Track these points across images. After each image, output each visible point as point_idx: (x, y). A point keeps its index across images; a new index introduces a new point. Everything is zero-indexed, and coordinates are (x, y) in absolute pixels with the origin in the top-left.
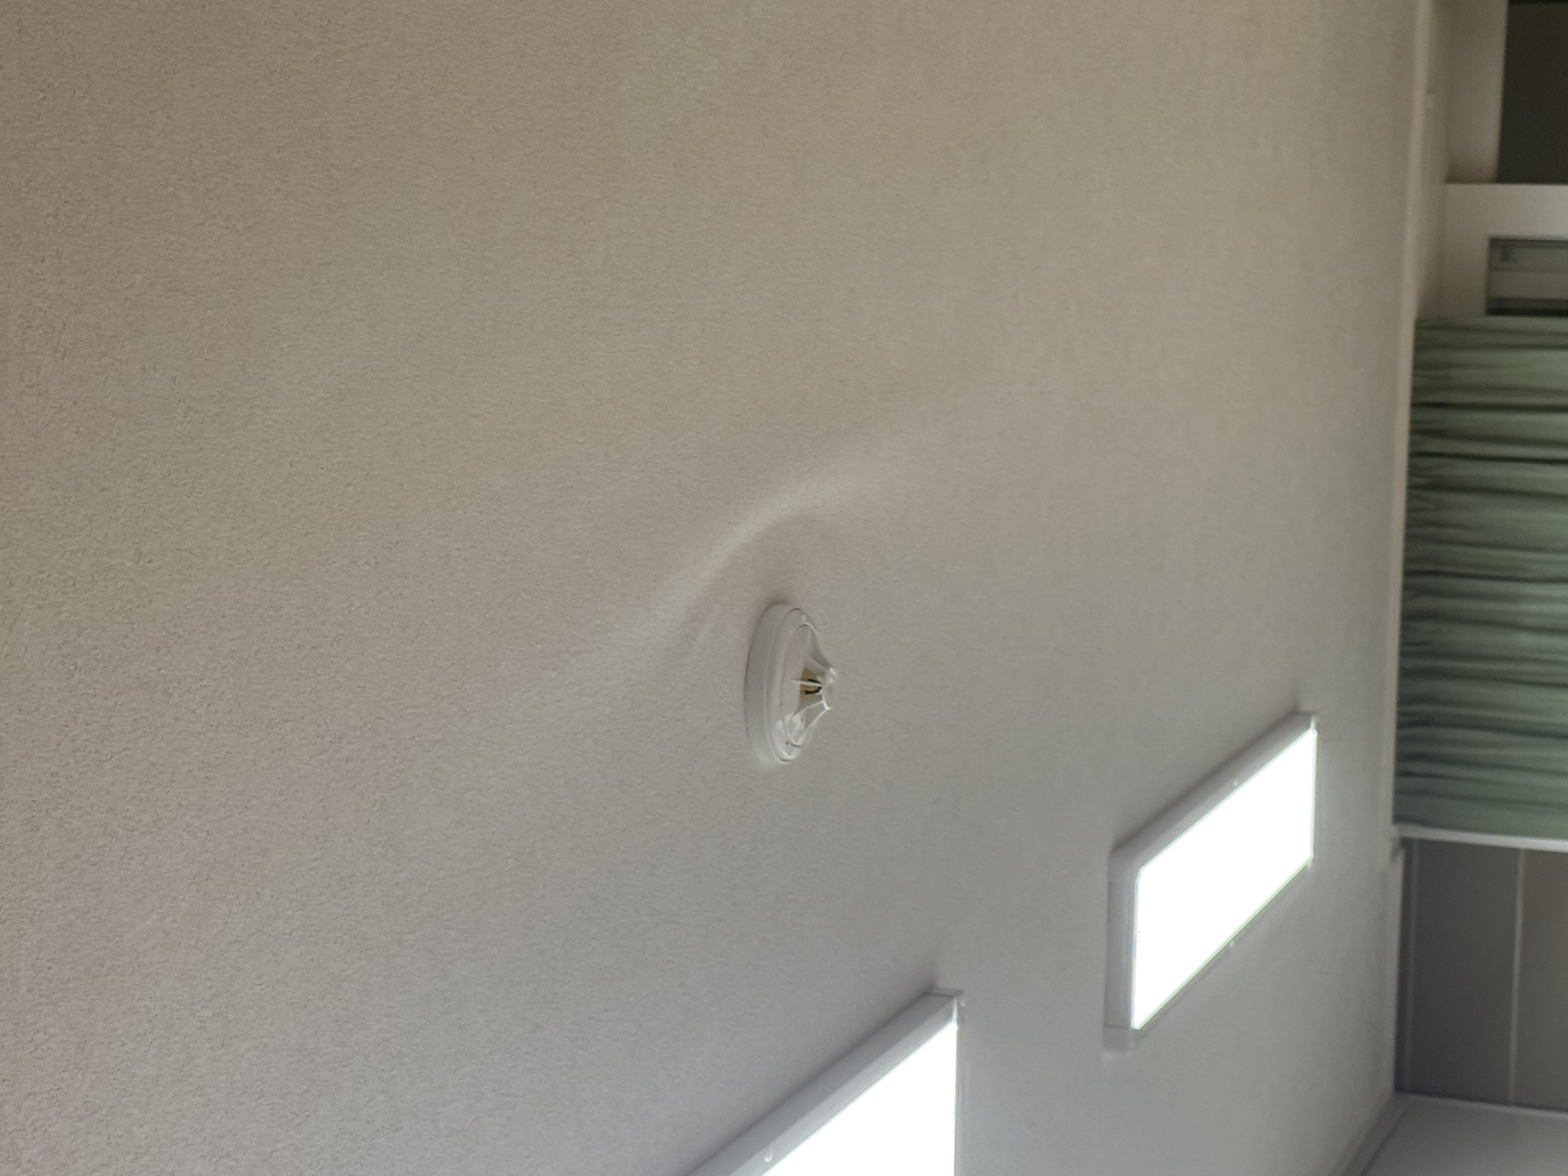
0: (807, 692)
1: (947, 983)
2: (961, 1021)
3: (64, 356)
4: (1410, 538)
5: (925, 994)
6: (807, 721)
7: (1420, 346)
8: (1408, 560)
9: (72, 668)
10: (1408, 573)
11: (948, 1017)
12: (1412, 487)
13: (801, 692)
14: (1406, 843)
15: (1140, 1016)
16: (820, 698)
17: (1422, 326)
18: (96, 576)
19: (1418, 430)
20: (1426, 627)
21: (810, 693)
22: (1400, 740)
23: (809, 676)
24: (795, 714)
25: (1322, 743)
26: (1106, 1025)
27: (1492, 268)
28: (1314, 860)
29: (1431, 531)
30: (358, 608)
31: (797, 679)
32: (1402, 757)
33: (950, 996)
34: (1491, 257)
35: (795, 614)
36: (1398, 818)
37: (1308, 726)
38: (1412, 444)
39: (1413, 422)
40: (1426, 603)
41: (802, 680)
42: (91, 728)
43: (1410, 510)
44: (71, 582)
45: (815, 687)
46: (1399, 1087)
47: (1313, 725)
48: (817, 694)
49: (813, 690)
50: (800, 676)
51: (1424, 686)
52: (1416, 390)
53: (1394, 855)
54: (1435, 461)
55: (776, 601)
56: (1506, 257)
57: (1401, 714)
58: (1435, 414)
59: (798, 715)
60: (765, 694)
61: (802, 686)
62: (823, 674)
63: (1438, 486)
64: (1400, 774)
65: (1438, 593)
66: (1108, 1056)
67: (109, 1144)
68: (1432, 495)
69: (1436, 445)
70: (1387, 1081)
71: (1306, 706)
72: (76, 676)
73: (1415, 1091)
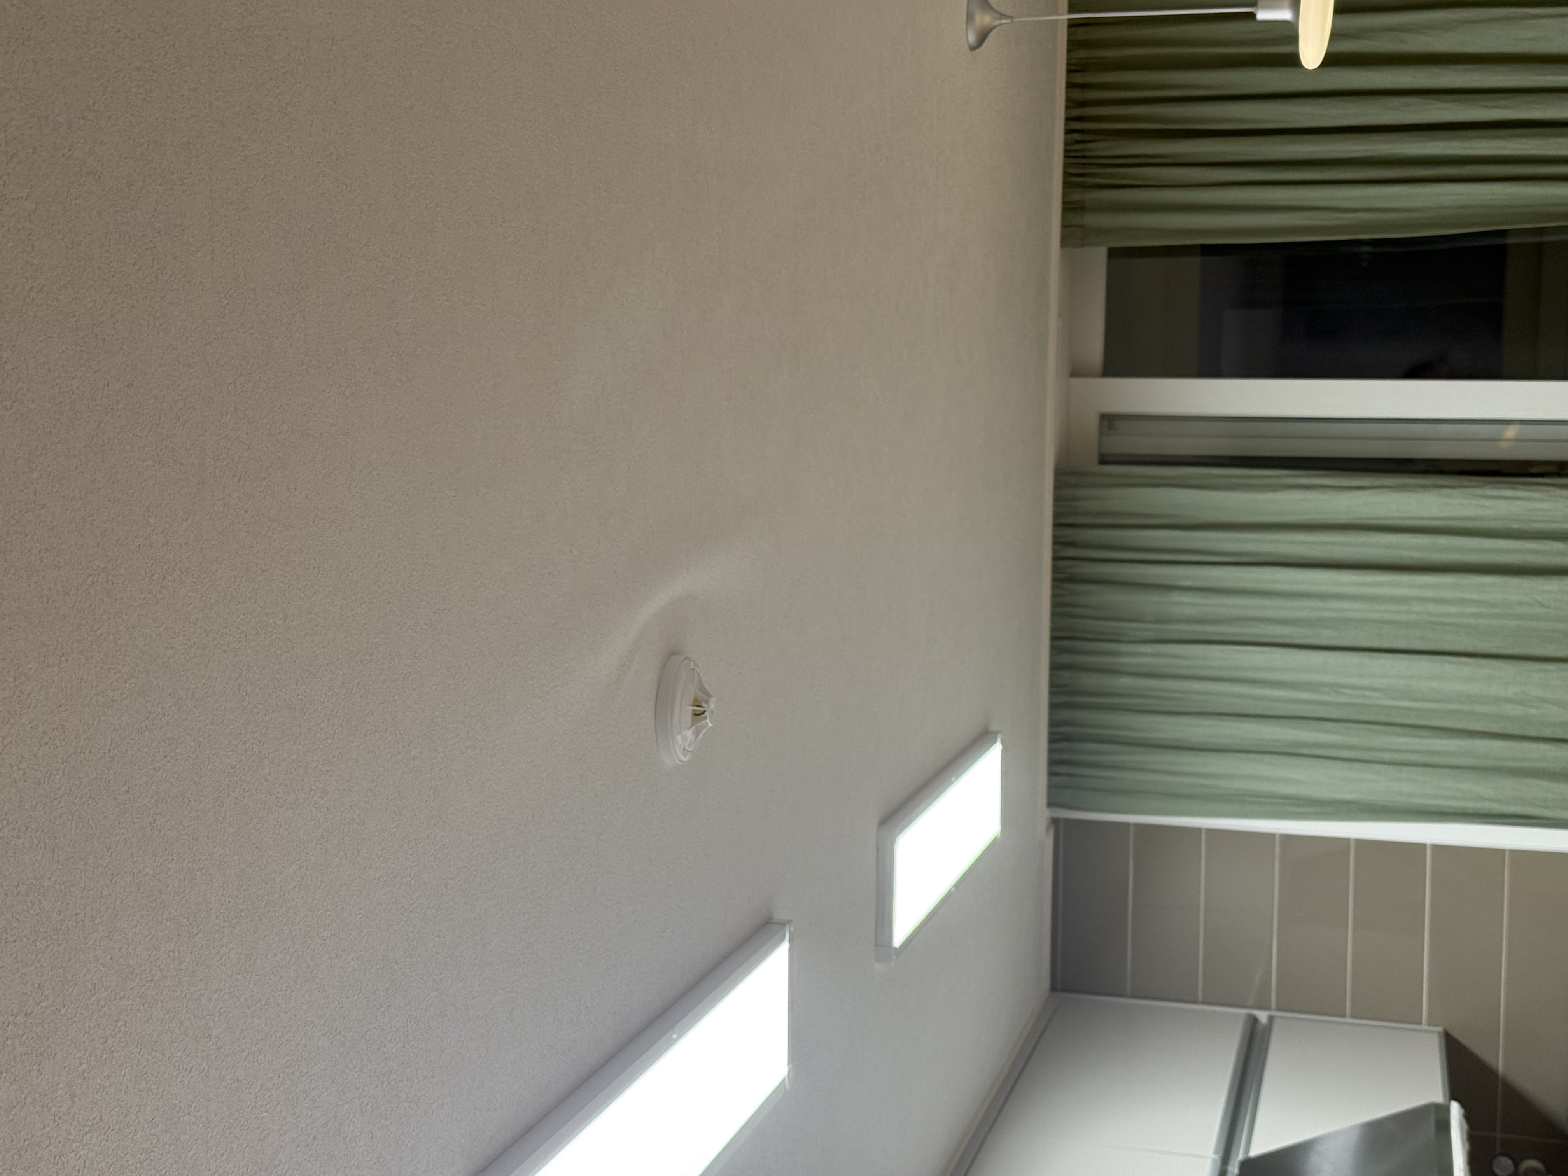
0: (696, 715)
1: (780, 915)
2: (791, 941)
3: (239, 480)
4: (1054, 615)
5: (767, 923)
6: (697, 734)
7: (1059, 486)
8: (1053, 629)
9: (244, 694)
10: (1053, 639)
11: (782, 939)
12: (1055, 580)
13: (692, 714)
14: (1055, 821)
15: (899, 936)
16: (705, 718)
17: (1059, 473)
18: (260, 630)
19: (1057, 542)
20: (1066, 675)
21: (698, 715)
22: (1051, 751)
23: (697, 703)
24: (689, 730)
25: (1004, 751)
26: (876, 945)
27: (1101, 434)
28: (1001, 832)
29: (1066, 609)
30: (420, 654)
31: (688, 705)
32: (1052, 762)
33: (783, 924)
34: (1101, 426)
35: (687, 661)
36: (1051, 804)
37: (995, 741)
38: (1054, 551)
39: (1055, 537)
40: (1065, 659)
41: (693, 706)
42: (255, 735)
43: (1054, 596)
44: (243, 635)
45: (700, 711)
46: (1053, 988)
47: (999, 740)
48: (703, 716)
49: (699, 713)
50: (691, 702)
51: (1066, 714)
52: (1056, 515)
53: (1048, 830)
54: (1071, 563)
55: (674, 653)
56: (1111, 427)
57: (1051, 734)
58: (1069, 532)
59: (691, 731)
60: (669, 717)
61: (693, 710)
62: (707, 702)
63: (1072, 579)
64: (1051, 774)
65: (1072, 651)
66: (878, 966)
67: (266, 1024)
68: (1067, 586)
69: (1070, 552)
70: (1046, 984)
71: (993, 728)
72: (247, 699)
73: (1063, 990)
